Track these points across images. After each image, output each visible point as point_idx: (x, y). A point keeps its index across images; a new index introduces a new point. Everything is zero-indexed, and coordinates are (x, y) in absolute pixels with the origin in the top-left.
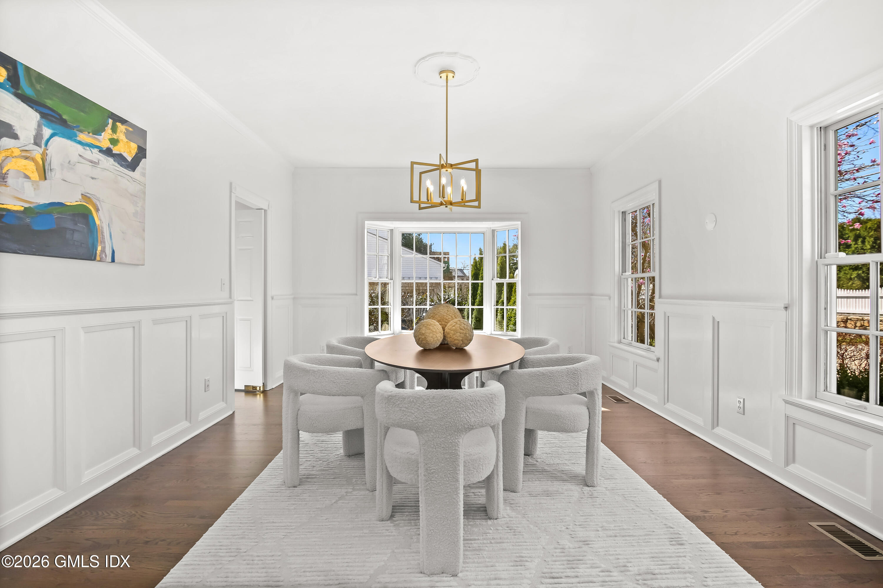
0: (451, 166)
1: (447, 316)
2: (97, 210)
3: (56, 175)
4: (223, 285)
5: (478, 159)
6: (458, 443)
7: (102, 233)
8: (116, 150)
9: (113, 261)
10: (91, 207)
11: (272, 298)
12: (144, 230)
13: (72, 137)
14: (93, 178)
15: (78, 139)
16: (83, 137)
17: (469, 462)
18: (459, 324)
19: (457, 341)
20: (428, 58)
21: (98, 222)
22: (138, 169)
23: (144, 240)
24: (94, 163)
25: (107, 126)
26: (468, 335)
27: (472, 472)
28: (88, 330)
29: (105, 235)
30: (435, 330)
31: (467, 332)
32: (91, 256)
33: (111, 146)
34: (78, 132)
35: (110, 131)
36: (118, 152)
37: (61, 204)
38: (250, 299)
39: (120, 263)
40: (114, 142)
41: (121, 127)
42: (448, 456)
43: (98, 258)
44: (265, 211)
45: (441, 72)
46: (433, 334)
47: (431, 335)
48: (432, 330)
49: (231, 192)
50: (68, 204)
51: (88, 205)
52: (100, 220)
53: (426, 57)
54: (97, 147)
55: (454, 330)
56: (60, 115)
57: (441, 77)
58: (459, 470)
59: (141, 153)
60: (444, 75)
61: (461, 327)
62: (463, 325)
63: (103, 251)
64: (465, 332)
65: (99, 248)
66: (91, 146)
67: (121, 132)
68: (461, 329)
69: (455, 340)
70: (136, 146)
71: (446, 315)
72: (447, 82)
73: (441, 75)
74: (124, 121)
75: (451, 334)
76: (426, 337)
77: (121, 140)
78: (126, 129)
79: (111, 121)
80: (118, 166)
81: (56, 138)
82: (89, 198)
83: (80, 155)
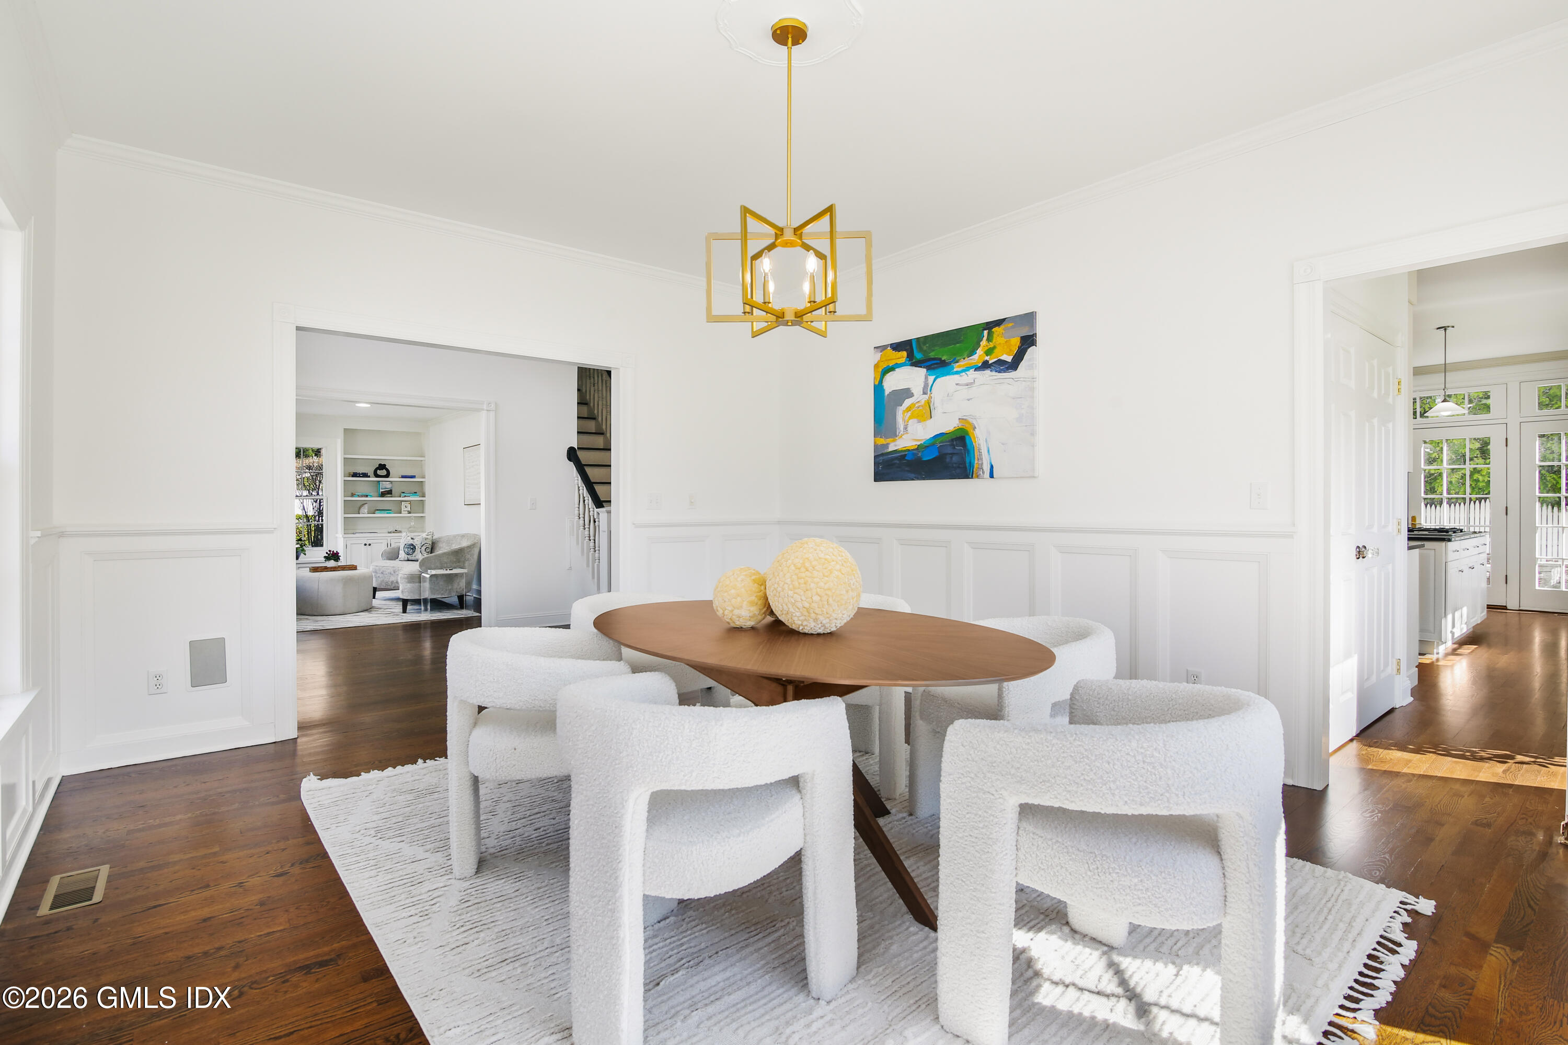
2: (974, 429)
3: (938, 411)
7: (981, 449)
8: (993, 359)
9: (992, 476)
10: (966, 427)
13: (950, 372)
14: (969, 400)
15: (956, 369)
16: (963, 363)
21: (974, 440)
22: (1023, 364)
24: (971, 384)
25: (981, 341)
29: (983, 451)
32: (968, 475)
33: (987, 358)
34: (955, 364)
35: (986, 342)
36: (996, 359)
37: (941, 434)
39: (999, 477)
40: (991, 351)
41: (998, 330)
43: (975, 476)
50: (946, 432)
52: (976, 437)
54: (973, 367)
56: (940, 359)
59: (1027, 342)
63: (981, 466)
65: (977, 464)
66: (967, 369)
67: (999, 335)
70: (1019, 339)
74: (999, 323)
77: (1000, 344)
78: (1004, 329)
79: (986, 332)
80: (997, 374)
81: (939, 380)
82: (965, 420)
83: (957, 384)
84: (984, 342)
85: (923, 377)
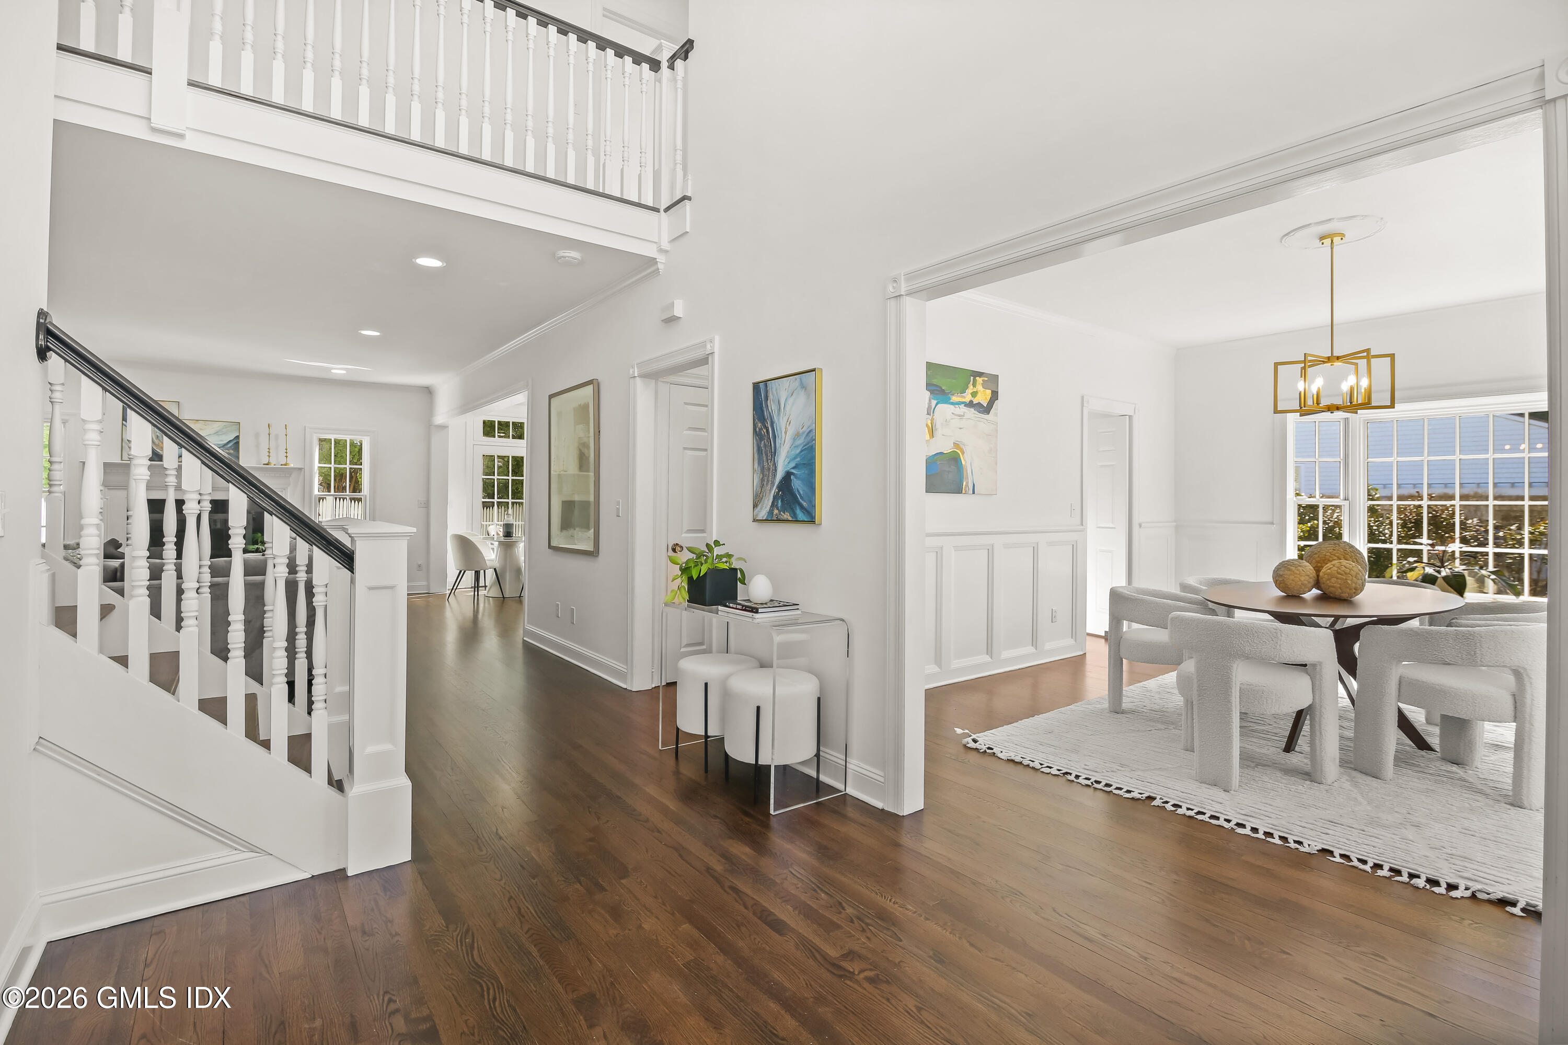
0: (1338, 358)
1: (1331, 557)
2: (963, 453)
3: (939, 433)
4: (1072, 510)
5: (1370, 349)
6: (1231, 668)
7: (967, 470)
8: (975, 401)
9: (974, 493)
10: (959, 452)
11: (1140, 526)
12: (996, 464)
13: (947, 401)
14: (960, 428)
15: (951, 401)
16: (955, 399)
17: (1249, 691)
18: (1338, 568)
19: (1332, 589)
20: (1292, 234)
21: (963, 463)
22: (992, 411)
23: (997, 472)
24: (961, 416)
25: (969, 383)
26: (1349, 582)
27: (1253, 701)
28: (957, 549)
29: (968, 472)
30: (1298, 572)
31: (1348, 578)
32: (959, 490)
33: (972, 399)
34: (951, 396)
35: (972, 387)
36: (977, 402)
37: (941, 453)
38: (1112, 526)
39: (978, 494)
40: (974, 394)
41: (979, 380)
42: (1220, 677)
43: (964, 492)
44: (1130, 417)
45: (1322, 238)
46: (1295, 577)
47: (1292, 577)
48: (1293, 572)
49: (1083, 406)
50: (945, 452)
51: (957, 451)
52: (965, 460)
53: (1289, 233)
54: (963, 403)
55: (1328, 574)
56: (941, 388)
57: (1323, 244)
58: (1231, 692)
59: (995, 396)
60: (1327, 242)
61: (1339, 571)
62: (1344, 568)
63: (967, 485)
64: (1344, 577)
65: (964, 484)
66: (959, 403)
67: (979, 384)
68: (1339, 573)
69: (1330, 587)
70: (990, 391)
71: (1330, 555)
72: (1332, 248)
73: (1323, 241)
74: (981, 374)
75: (1324, 579)
76: (1285, 579)
77: (980, 391)
78: (983, 380)
79: (972, 378)
80: (977, 413)
81: (939, 405)
82: (958, 444)
83: (953, 413)
84: (971, 386)
85: (927, 401)
